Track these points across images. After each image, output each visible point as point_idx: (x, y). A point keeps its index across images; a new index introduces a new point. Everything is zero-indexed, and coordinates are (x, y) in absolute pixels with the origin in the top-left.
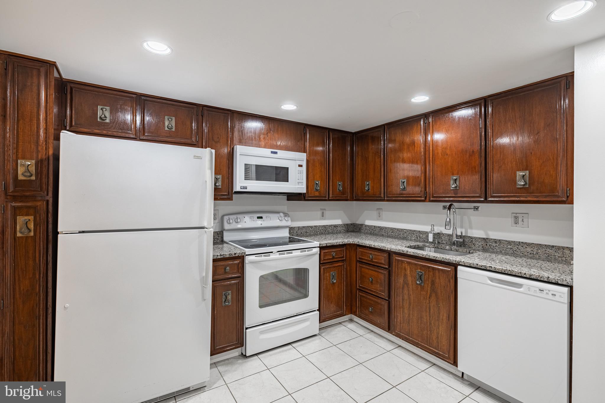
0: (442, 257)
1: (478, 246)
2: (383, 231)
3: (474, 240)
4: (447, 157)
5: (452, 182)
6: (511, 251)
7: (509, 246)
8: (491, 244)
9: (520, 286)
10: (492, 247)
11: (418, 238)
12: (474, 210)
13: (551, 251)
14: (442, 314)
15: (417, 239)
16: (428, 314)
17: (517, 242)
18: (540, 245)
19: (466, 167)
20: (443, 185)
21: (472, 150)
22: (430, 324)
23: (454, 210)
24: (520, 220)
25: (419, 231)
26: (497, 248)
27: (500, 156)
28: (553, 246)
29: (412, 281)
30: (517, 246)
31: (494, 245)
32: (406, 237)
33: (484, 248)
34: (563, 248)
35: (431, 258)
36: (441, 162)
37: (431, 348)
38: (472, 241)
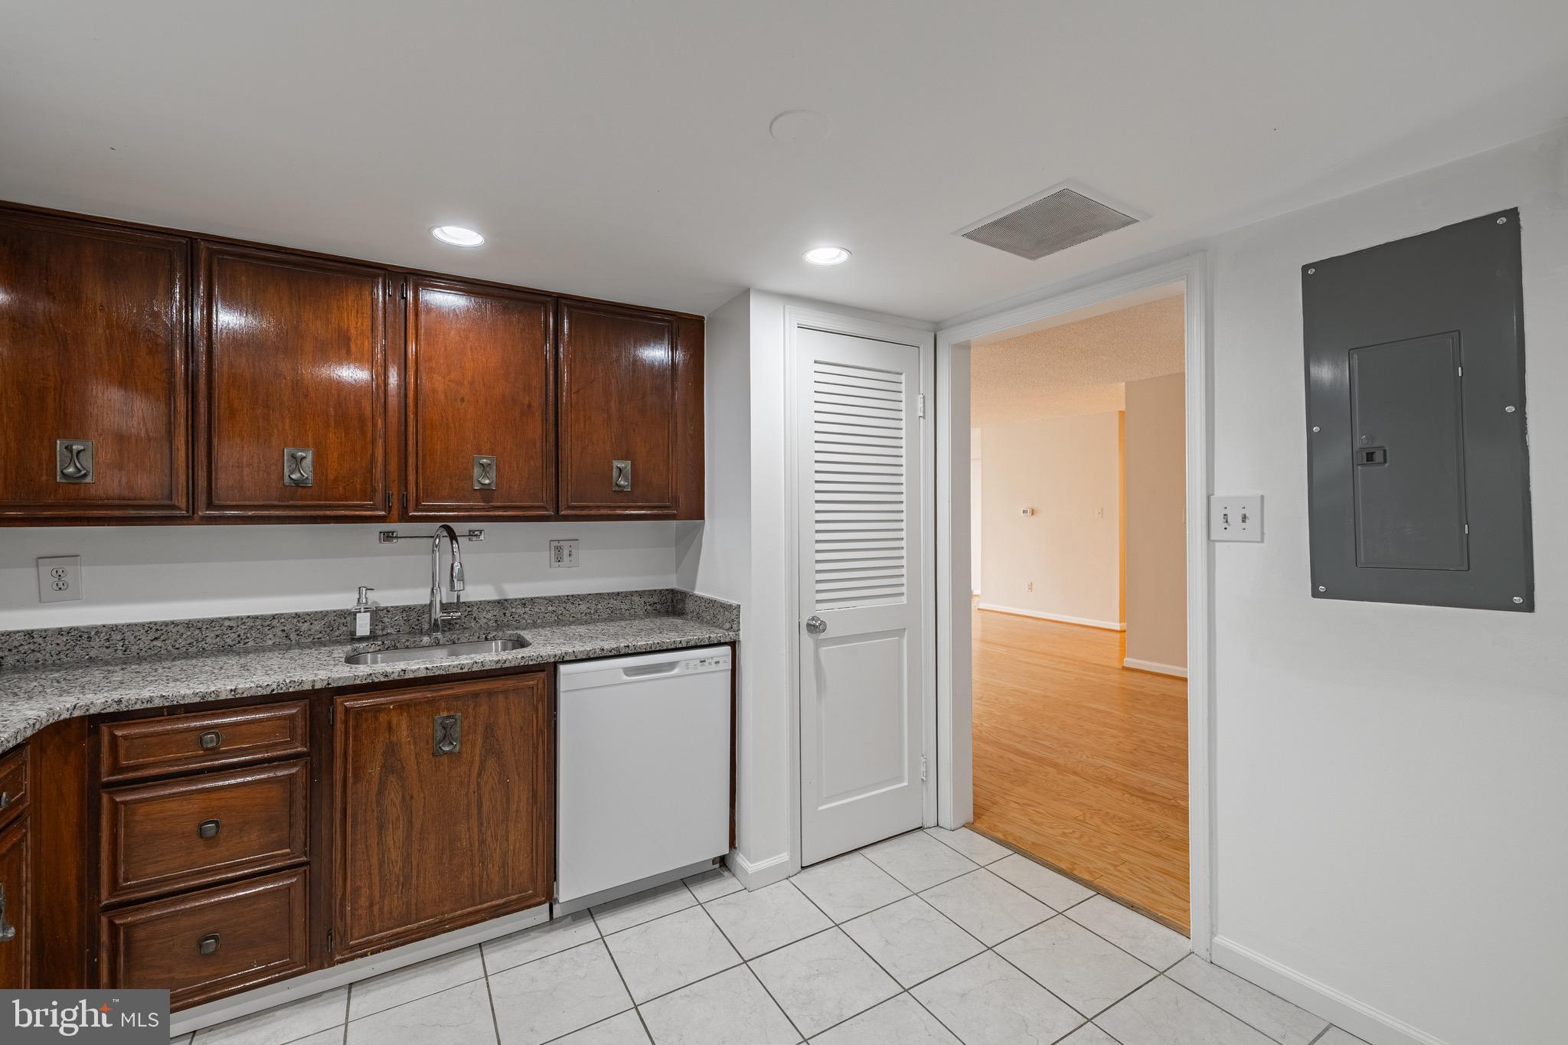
0: (520, 656)
1: (485, 621)
2: (96, 642)
3: (475, 608)
4: (463, 406)
5: (477, 471)
6: (554, 618)
7: (550, 608)
8: (513, 610)
9: (672, 665)
10: (516, 616)
11: (293, 636)
12: (470, 540)
13: (615, 602)
14: (516, 798)
15: (288, 642)
16: (474, 823)
17: (564, 596)
18: (600, 594)
19: (513, 437)
20: (451, 478)
21: (528, 403)
22: (482, 842)
23: (438, 540)
24: (566, 552)
25: (297, 615)
26: (526, 616)
27: (585, 427)
28: (618, 594)
29: (416, 754)
30: (564, 605)
31: (521, 611)
32: (231, 643)
33: (499, 623)
34: (632, 593)
35: (490, 668)
36: (443, 415)
37: (485, 905)
38: (470, 614)
